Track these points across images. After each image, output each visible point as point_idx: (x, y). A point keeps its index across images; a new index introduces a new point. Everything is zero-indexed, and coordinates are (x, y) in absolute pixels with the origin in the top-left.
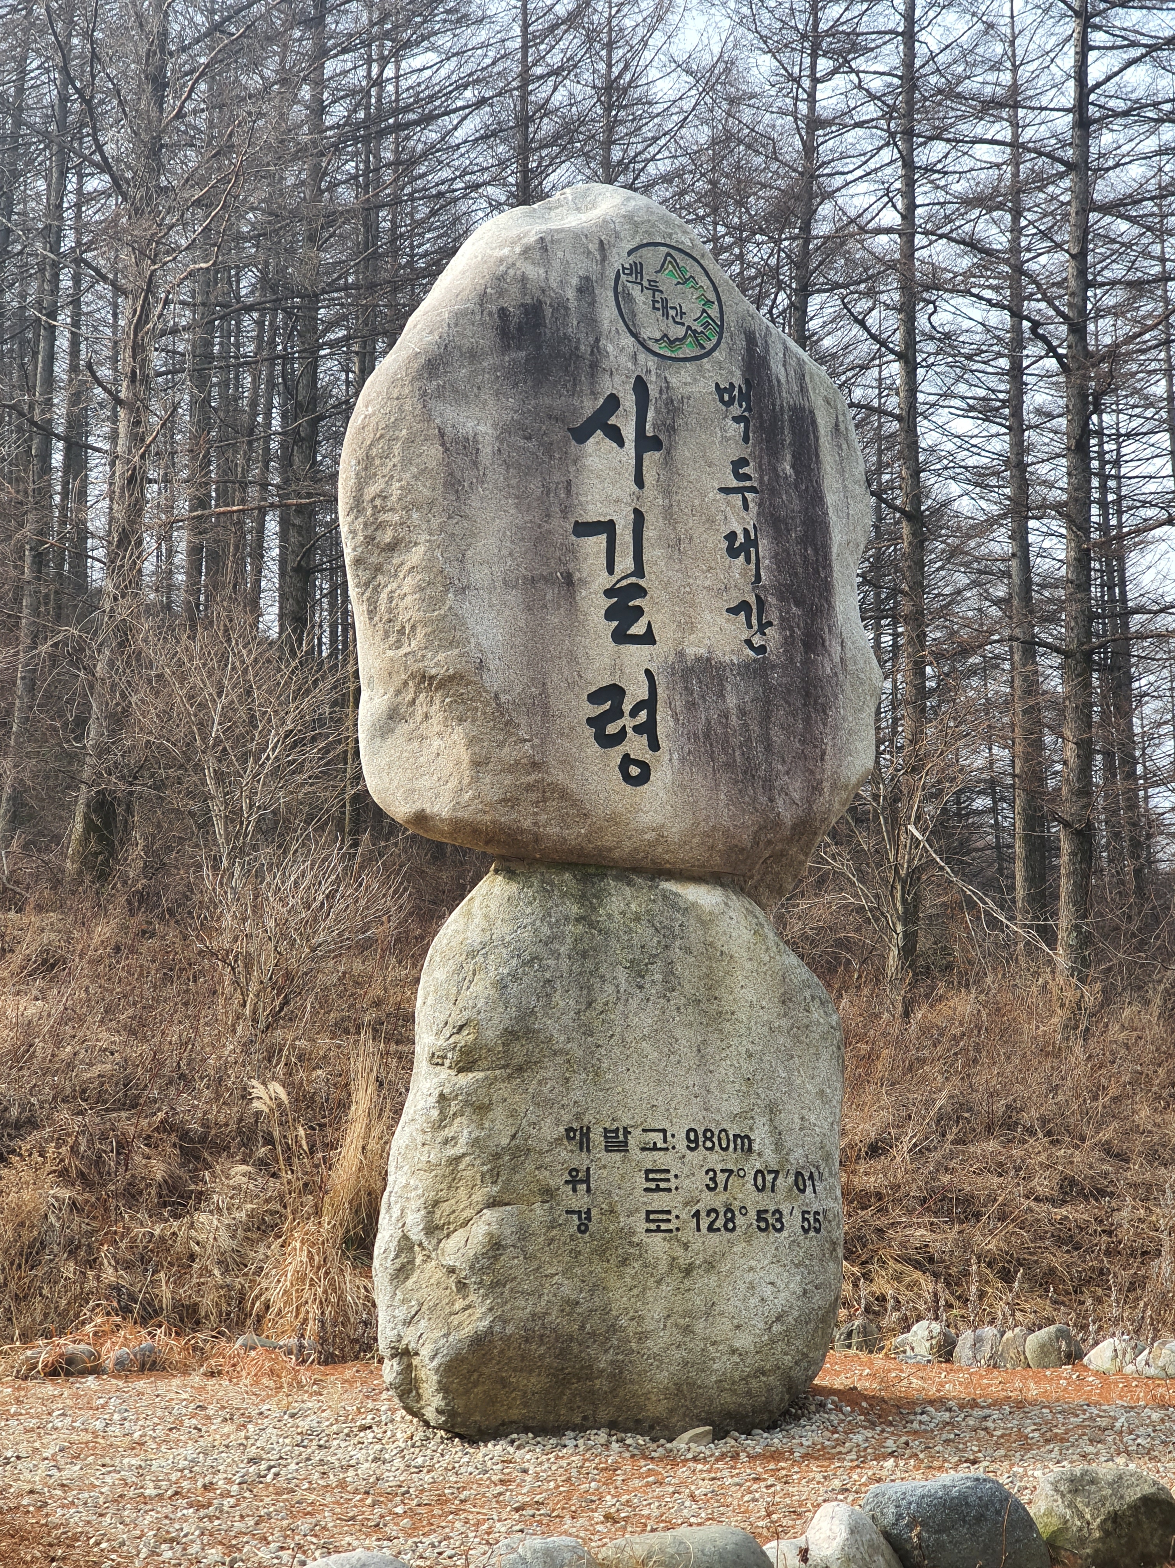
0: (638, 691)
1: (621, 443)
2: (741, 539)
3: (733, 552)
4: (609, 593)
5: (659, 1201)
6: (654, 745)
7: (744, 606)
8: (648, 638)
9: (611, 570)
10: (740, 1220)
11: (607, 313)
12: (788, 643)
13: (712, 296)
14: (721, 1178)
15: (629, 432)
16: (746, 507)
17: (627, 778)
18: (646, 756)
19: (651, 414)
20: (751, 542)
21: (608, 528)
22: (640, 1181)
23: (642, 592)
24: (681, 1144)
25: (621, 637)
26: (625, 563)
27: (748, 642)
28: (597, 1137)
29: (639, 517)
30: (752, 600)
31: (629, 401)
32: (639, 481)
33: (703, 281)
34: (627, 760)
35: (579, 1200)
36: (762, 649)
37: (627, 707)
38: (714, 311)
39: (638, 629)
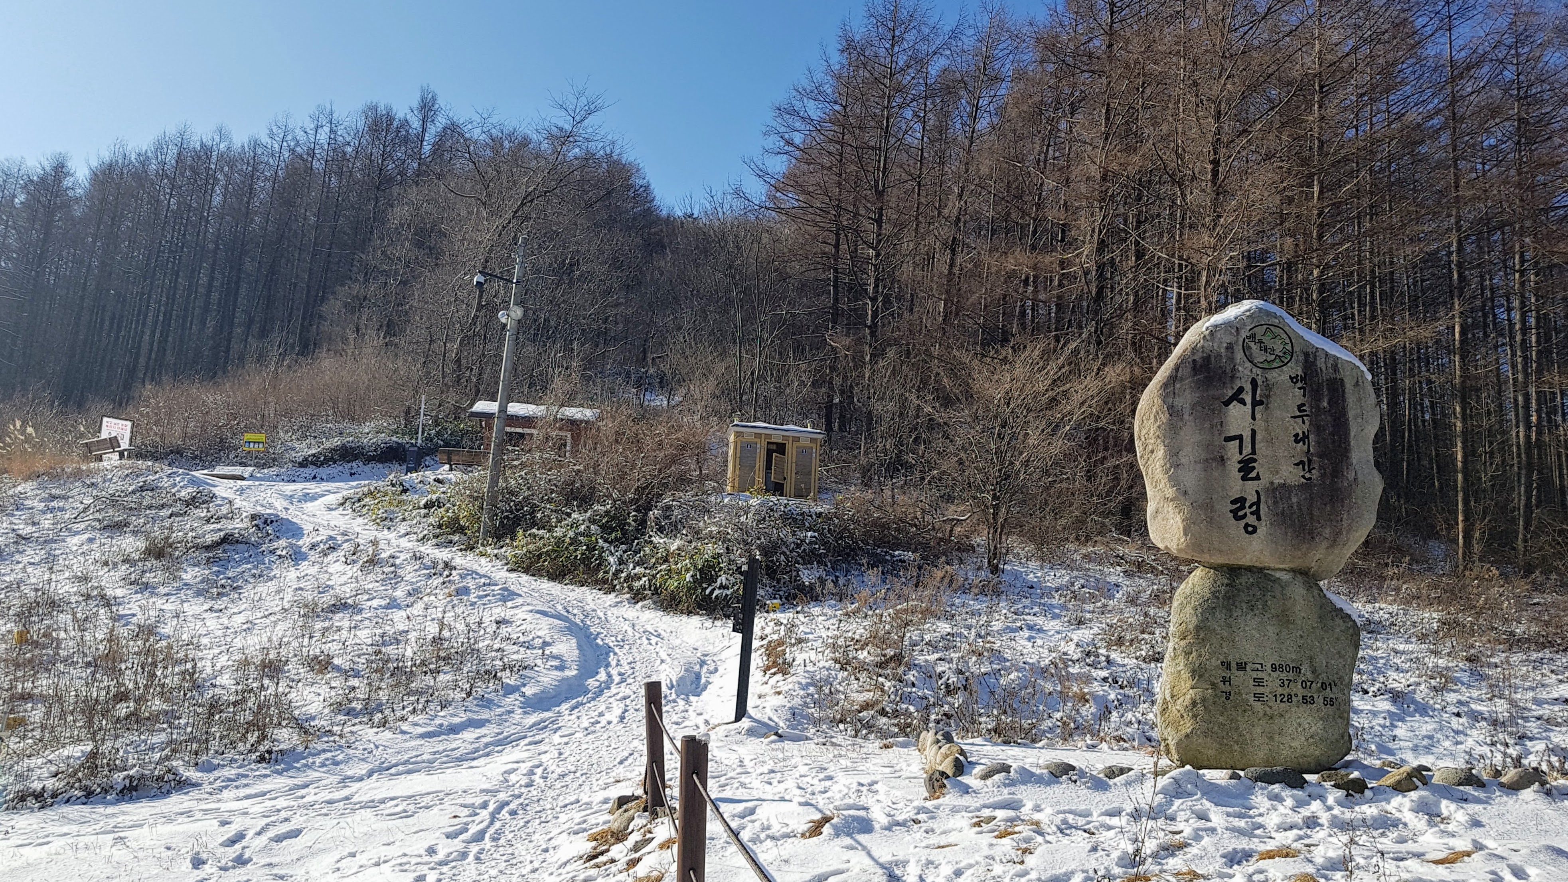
0: (1252, 498)
1: (1245, 404)
2: (1301, 435)
3: (1297, 441)
4: (1239, 462)
5: (1260, 690)
6: (1259, 519)
7: (1302, 463)
8: (1258, 478)
9: (1241, 453)
10: (1294, 698)
11: (1239, 355)
12: (1323, 476)
13: (1288, 341)
14: (1286, 683)
15: (1248, 399)
16: (1304, 422)
17: (1247, 532)
18: (1256, 523)
19: (1258, 392)
20: (1305, 437)
21: (1240, 438)
22: (1252, 682)
23: (1255, 461)
24: (1268, 668)
25: (1244, 478)
26: (1247, 449)
27: (1303, 477)
28: (1234, 665)
29: (1254, 432)
30: (1305, 460)
31: (1248, 387)
32: (1254, 418)
33: (1284, 336)
34: (1247, 526)
35: (1227, 688)
36: (1310, 479)
37: (1247, 505)
38: (1289, 347)
39: (1253, 474)
